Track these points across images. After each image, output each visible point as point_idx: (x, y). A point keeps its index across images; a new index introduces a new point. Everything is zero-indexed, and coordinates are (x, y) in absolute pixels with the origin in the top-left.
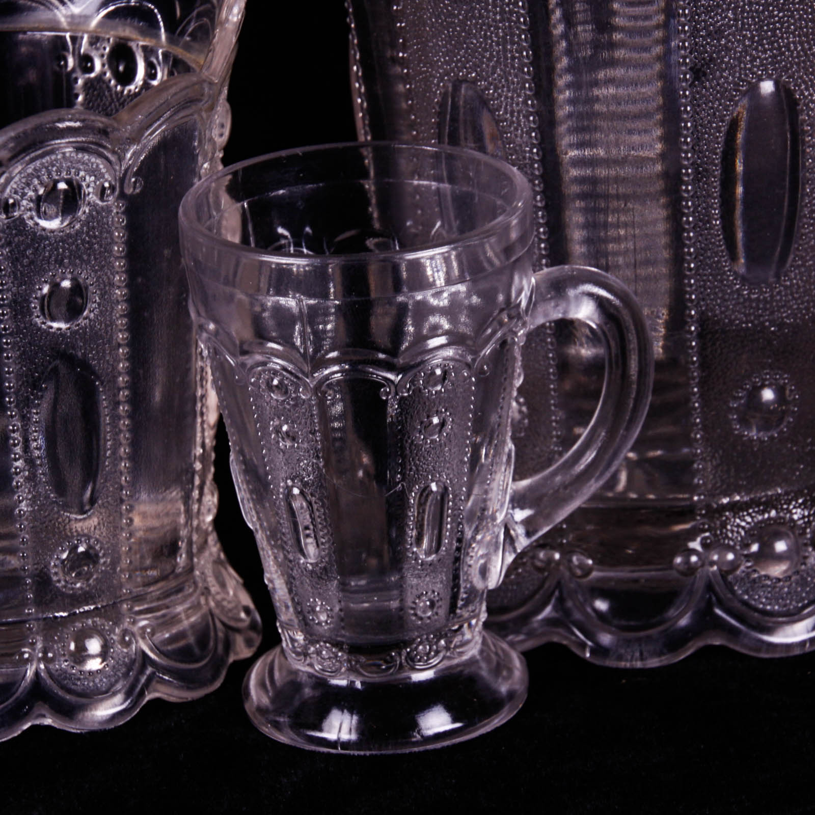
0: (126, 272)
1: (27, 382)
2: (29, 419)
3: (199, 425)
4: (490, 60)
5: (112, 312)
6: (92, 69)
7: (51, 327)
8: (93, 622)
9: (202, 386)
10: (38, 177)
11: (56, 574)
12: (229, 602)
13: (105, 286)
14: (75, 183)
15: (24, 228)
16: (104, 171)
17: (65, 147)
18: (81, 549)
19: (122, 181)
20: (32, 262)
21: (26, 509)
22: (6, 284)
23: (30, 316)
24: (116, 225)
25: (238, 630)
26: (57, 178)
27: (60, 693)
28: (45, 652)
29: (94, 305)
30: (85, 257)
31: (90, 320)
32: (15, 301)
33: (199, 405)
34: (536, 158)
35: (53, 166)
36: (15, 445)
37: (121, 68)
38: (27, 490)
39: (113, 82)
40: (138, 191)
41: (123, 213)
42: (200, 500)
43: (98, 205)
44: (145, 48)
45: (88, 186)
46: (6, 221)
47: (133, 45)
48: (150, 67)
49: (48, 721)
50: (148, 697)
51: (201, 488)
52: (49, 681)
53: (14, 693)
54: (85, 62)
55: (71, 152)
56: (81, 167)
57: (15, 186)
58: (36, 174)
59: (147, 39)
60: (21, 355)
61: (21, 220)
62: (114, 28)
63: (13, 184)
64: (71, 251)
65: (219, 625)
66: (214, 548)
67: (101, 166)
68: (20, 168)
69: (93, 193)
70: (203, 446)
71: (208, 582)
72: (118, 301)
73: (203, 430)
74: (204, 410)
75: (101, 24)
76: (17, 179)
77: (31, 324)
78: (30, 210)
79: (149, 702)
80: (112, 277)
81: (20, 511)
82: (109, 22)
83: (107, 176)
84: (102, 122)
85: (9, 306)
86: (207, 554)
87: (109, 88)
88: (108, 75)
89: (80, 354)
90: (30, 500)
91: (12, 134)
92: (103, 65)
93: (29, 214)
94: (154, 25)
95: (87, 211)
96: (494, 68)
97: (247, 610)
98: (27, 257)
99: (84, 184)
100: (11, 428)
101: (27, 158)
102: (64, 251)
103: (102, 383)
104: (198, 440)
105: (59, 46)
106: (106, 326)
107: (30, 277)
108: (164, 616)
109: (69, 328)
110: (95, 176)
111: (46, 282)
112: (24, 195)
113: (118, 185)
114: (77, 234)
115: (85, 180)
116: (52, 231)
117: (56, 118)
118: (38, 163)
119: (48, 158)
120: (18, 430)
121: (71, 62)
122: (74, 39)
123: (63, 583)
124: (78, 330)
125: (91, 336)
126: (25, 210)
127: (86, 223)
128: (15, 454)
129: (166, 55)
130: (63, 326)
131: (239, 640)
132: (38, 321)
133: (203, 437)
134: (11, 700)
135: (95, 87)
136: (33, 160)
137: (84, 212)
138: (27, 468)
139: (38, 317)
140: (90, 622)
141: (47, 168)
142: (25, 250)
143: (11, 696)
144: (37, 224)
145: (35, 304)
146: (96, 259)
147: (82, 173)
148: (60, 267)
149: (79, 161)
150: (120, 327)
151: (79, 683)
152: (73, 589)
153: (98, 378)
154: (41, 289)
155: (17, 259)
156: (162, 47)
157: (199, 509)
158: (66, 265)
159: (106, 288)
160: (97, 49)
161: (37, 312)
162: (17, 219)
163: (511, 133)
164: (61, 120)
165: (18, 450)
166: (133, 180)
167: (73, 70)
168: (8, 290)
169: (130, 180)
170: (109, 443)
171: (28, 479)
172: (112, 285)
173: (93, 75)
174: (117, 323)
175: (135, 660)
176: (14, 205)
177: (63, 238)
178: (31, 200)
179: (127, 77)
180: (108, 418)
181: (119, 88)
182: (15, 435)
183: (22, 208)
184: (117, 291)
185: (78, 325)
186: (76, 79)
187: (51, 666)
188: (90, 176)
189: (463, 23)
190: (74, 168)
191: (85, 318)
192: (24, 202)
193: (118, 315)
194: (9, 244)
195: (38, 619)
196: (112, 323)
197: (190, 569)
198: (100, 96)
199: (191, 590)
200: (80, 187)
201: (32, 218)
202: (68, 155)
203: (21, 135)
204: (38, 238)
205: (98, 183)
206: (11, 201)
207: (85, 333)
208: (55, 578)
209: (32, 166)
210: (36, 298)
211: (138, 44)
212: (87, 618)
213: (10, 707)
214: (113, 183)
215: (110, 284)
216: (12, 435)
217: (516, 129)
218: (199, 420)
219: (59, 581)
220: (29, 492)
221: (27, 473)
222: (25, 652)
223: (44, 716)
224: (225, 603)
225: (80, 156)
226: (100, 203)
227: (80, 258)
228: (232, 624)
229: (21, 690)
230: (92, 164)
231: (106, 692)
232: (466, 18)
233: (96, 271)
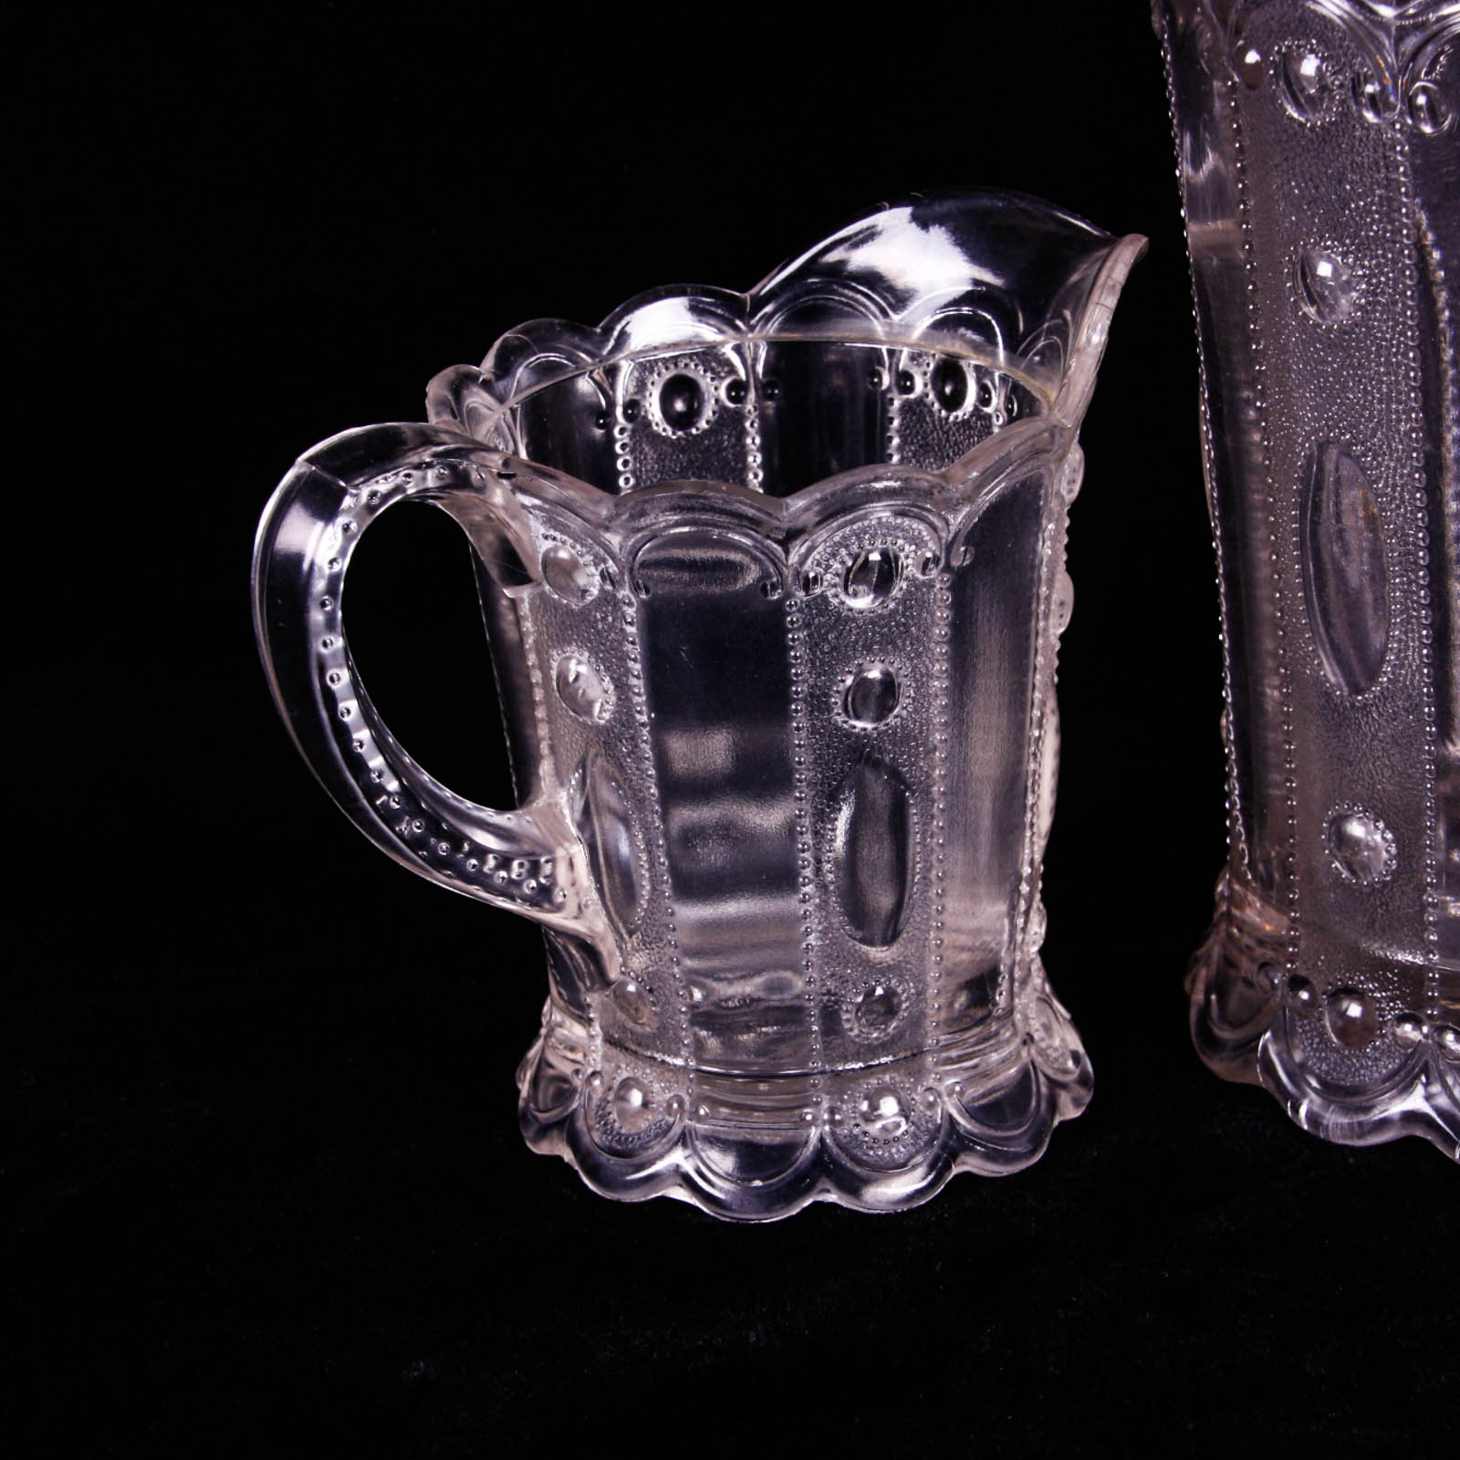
0: (949, 642)
1: (822, 791)
2: (823, 836)
3: (1027, 840)
4: (1370, 419)
5: (929, 708)
6: (910, 390)
7: (854, 727)
8: (891, 1078)
9: (1033, 792)
10: (847, 547)
11: (848, 1020)
12: (1056, 1050)
13: (922, 676)
14: (891, 555)
15: (827, 608)
16: (927, 538)
17: (881, 512)
18: (879, 991)
19: (949, 547)
20: (834, 648)
21: (814, 943)
22: (801, 674)
23: (829, 712)
24: (939, 604)
25: (1064, 1086)
26: (869, 547)
27: (849, 1165)
28: (832, 1111)
29: (907, 701)
30: (899, 643)
31: (902, 719)
32: (811, 695)
33: (1029, 815)
34: (1422, 544)
35: (865, 533)
36: (804, 868)
37: (948, 390)
38: (816, 921)
39: (937, 406)
40: (967, 562)
41: (948, 589)
42: (1024, 930)
43: (916, 579)
44: (977, 368)
45: (907, 557)
46: (805, 599)
47: (963, 363)
48: (984, 390)
49: (832, 1197)
50: (955, 1170)
51: (1027, 913)
52: (835, 1150)
53: (793, 1163)
54: (904, 382)
55: (888, 517)
56: (900, 534)
57: (818, 557)
58: (844, 543)
59: (981, 358)
60: (816, 759)
61: (823, 597)
62: (941, 341)
63: (816, 555)
64: (882, 635)
65: (1042, 1079)
66: (1037, 978)
67: (924, 533)
68: (825, 536)
69: (913, 565)
70: (1032, 863)
71: (1030, 1026)
72: (937, 696)
73: (1032, 843)
74: (1035, 821)
75: (925, 336)
76: (820, 549)
77: (830, 723)
78: (835, 586)
79: (956, 1176)
80: (931, 666)
81: (807, 945)
82: (935, 333)
83: (930, 544)
84: (927, 481)
85: (805, 700)
86: (1029, 989)
87: (931, 413)
88: (931, 396)
89: (887, 759)
90: (820, 932)
91: (818, 496)
92: (926, 385)
93: (833, 591)
94: (991, 339)
95: (905, 587)
96: (1374, 432)
97: (1076, 1057)
98: (829, 643)
99: (902, 555)
100: (800, 846)
101: (835, 524)
102: (873, 635)
103: (913, 793)
104: (1027, 858)
105: (873, 358)
106: (921, 726)
107: (831, 666)
108: (975, 1067)
109: (876, 729)
110: (916, 545)
111: (850, 672)
112: (828, 567)
113: (943, 555)
114: (890, 615)
115: (903, 550)
116: (861, 612)
117: (872, 477)
118: (847, 530)
119: (860, 524)
120: (808, 850)
121: (886, 380)
122: (891, 353)
123: (856, 1032)
124: (887, 730)
125: (904, 738)
126: (829, 586)
127: (903, 601)
128: (804, 878)
129: (1004, 379)
130: (870, 726)
131: (1064, 1098)
132: (839, 719)
133: (1032, 852)
134: (789, 1171)
135: (914, 410)
136: (840, 528)
137: (901, 589)
138: (817, 894)
139: (839, 714)
140: (887, 1078)
141: (857, 536)
142: (827, 633)
143: (790, 1167)
144: (843, 603)
145: (836, 700)
146: (912, 644)
147: (900, 542)
148: (868, 654)
149: (897, 528)
150: (937, 727)
151: (871, 1153)
152: (868, 1039)
153: (908, 788)
154: (843, 681)
155: (817, 645)
156: (999, 368)
157: (1023, 939)
158: (876, 652)
159: (921, 680)
160: (919, 365)
161: (838, 709)
162: (818, 596)
163: (1391, 511)
164: (877, 479)
165: (808, 872)
166: (963, 549)
167: (889, 390)
168: (805, 681)
169: (958, 550)
170: (919, 866)
171: (818, 907)
172: (930, 676)
173: (912, 396)
174: (935, 721)
175: (941, 1125)
176: (815, 578)
177: (875, 620)
178: (837, 575)
179: (954, 402)
180: (918, 836)
181: (944, 413)
182: (806, 855)
183: (825, 583)
184: (936, 683)
185: (887, 725)
186: (892, 400)
187: (838, 1131)
188: (910, 545)
189: (1336, 373)
190: (891, 535)
191: (896, 717)
192: (828, 576)
193: (936, 712)
194: (808, 626)
195: (823, 1072)
196: (928, 722)
197: (1010, 1011)
198: (921, 420)
199: (1008, 1034)
200: (897, 558)
201: (836, 596)
202: (884, 520)
203: (829, 497)
204: (842, 620)
205: (919, 553)
206: (812, 575)
207: (895, 733)
208: (847, 1026)
209: (840, 534)
210: (838, 692)
211: (970, 364)
212: (884, 1072)
213: (788, 1179)
214: (938, 553)
215: (928, 675)
216: (802, 855)
217: (1398, 507)
218: (1028, 834)
219: (851, 1030)
220: (820, 923)
221: (818, 900)
222: (807, 1113)
223: (828, 1191)
224: (1050, 1052)
225: (899, 521)
226: (921, 577)
227: (893, 642)
228: (1060, 1077)
229: (800, 1160)
230: (913, 530)
231: (904, 1165)
232: (1341, 367)
233: (911, 659)
